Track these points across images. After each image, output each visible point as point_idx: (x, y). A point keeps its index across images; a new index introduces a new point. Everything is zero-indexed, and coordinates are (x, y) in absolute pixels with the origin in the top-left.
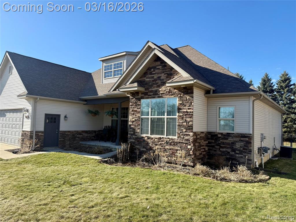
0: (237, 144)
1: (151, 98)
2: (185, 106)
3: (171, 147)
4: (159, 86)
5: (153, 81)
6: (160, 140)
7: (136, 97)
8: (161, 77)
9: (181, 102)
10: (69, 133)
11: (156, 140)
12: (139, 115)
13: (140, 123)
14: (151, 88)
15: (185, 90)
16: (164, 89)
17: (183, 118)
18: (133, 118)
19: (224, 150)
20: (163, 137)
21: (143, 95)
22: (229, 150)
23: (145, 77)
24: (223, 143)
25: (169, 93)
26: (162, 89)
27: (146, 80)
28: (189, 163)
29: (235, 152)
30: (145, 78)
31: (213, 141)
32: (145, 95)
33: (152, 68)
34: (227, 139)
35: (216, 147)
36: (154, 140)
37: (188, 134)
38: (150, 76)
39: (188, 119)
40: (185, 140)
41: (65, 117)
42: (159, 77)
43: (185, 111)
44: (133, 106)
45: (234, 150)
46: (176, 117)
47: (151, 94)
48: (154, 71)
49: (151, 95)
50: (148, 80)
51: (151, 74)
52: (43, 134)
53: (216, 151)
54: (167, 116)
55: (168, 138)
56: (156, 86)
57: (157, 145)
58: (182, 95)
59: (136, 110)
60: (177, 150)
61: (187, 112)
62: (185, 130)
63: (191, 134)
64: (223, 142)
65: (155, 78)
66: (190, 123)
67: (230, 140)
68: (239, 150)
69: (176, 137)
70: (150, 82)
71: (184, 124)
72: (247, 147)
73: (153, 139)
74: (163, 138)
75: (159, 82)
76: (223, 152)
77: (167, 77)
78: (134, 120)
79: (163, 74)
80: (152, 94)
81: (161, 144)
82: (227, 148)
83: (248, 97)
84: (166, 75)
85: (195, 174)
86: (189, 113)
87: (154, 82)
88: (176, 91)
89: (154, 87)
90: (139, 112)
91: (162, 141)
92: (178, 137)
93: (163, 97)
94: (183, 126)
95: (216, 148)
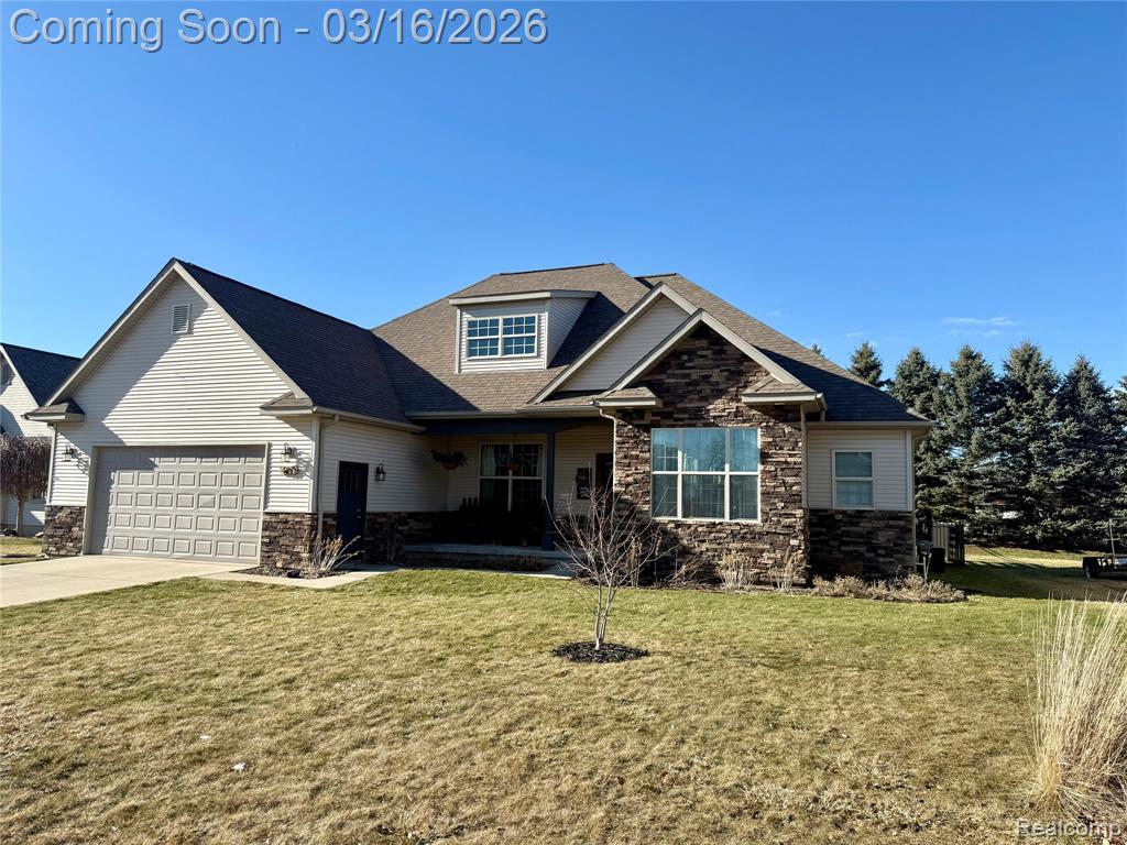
0: (879, 533)
1: (681, 426)
2: (780, 449)
3: (745, 545)
4: (707, 399)
5: (688, 384)
6: (714, 530)
7: (636, 422)
8: (711, 376)
9: (771, 440)
10: (384, 519)
11: (700, 529)
12: (648, 469)
13: (650, 487)
14: (682, 401)
15: (779, 412)
16: (722, 406)
17: (776, 476)
18: (627, 476)
19: (851, 548)
20: (721, 520)
21: (659, 418)
22: (862, 549)
23: (661, 373)
24: (848, 534)
25: (736, 416)
26: (717, 407)
27: (666, 381)
28: (796, 578)
29: (876, 552)
30: (663, 377)
31: (824, 530)
32: (665, 418)
33: (684, 353)
34: (857, 524)
35: (832, 543)
36: (696, 529)
37: (789, 512)
38: (677, 372)
39: (790, 480)
40: (783, 527)
41: (378, 471)
42: (706, 378)
43: (783, 459)
44: (627, 445)
45: (873, 549)
46: (758, 473)
47: (681, 416)
48: (690, 360)
49: (682, 420)
50: (673, 381)
51: (682, 366)
52: (334, 522)
53: (830, 552)
54: (731, 470)
55: (738, 524)
56: (697, 397)
57: (704, 541)
58: (771, 424)
59: (637, 456)
60: (762, 551)
61: (786, 462)
62: (783, 504)
63: (799, 513)
64: (848, 532)
65: (694, 377)
66: (794, 488)
67: (865, 525)
68: (885, 548)
69: (758, 521)
70: (677, 386)
71: (778, 490)
72: (903, 539)
73: (692, 528)
74: (721, 524)
75: (707, 389)
76: (848, 554)
77: (728, 379)
78: (630, 479)
79: (718, 370)
80: (686, 416)
81: (715, 539)
82: (858, 544)
83: (901, 431)
84: (726, 373)
85: (836, 595)
86: (791, 466)
87: (691, 388)
88: (755, 412)
89: (691, 401)
90: (647, 461)
91: (720, 532)
92: (765, 521)
93: (717, 426)
94: (778, 495)
95: (831, 546)
